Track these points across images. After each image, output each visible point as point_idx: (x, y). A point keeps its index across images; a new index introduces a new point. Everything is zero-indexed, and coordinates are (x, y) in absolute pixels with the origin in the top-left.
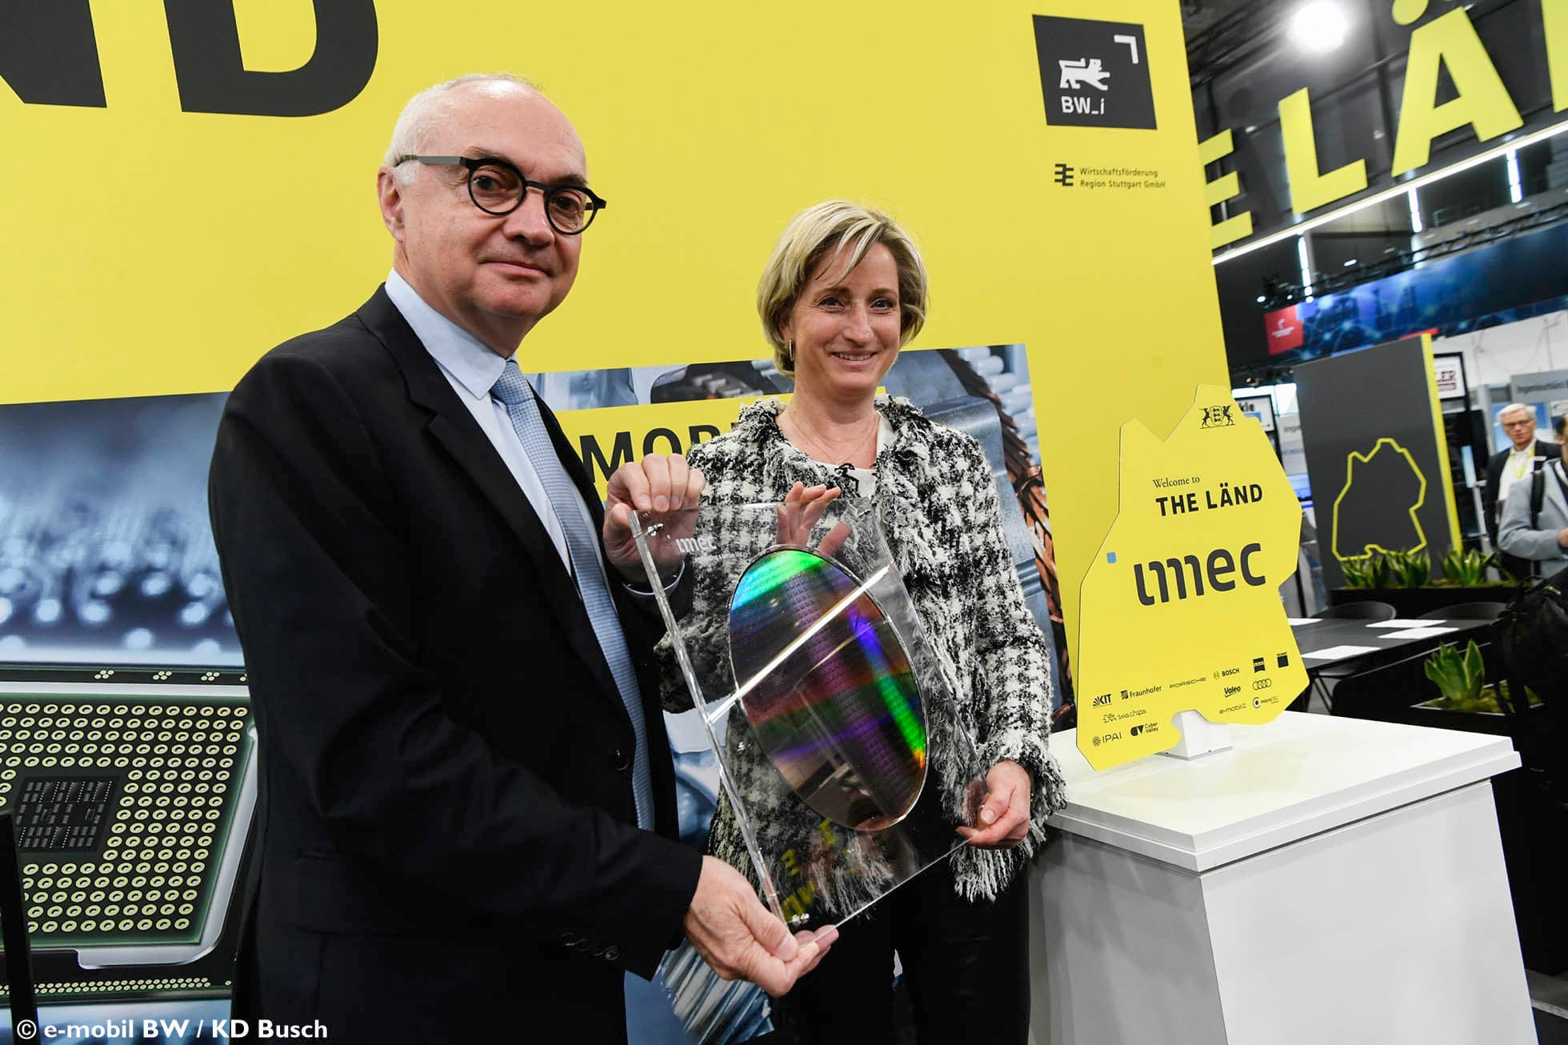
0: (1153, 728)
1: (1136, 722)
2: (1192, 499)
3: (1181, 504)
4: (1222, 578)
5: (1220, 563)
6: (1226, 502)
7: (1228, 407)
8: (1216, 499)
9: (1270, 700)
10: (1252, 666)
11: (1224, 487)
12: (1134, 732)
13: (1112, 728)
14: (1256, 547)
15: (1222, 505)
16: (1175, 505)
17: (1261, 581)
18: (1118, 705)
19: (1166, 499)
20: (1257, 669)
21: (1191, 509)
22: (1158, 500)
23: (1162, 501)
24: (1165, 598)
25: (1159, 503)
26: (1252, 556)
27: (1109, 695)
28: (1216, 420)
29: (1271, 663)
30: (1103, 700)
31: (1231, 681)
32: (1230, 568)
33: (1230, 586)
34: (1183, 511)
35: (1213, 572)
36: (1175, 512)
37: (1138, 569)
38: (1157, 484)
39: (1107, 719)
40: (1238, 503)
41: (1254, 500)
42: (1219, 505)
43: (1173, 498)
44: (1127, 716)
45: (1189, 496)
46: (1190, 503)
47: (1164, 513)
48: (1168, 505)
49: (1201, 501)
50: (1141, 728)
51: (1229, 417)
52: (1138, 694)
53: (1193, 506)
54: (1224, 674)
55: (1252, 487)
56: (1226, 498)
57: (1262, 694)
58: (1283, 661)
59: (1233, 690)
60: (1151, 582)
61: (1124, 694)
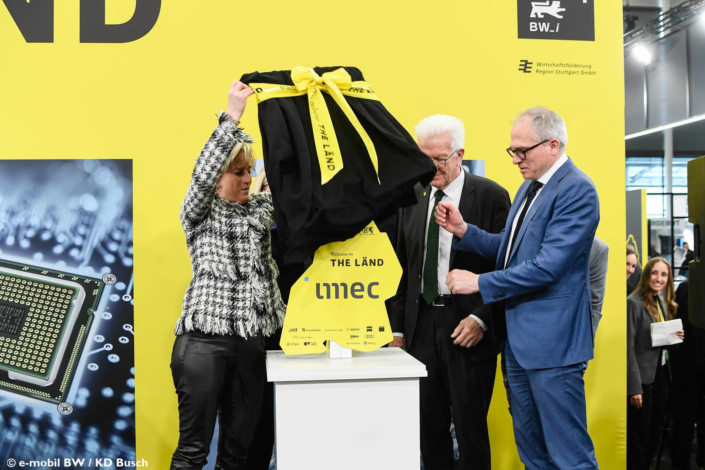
0: (314, 344)
1: (307, 341)
2: (348, 261)
3: (343, 263)
4: (357, 293)
5: (358, 287)
6: (365, 264)
7: (372, 228)
8: (360, 262)
9: (373, 343)
10: (366, 329)
11: (365, 259)
12: (305, 344)
13: (296, 341)
14: (377, 284)
15: (363, 265)
16: (339, 263)
17: (377, 297)
18: (300, 333)
19: (336, 260)
20: (368, 330)
21: (347, 265)
22: (331, 260)
24: (329, 297)
25: (332, 261)
26: (374, 288)
27: (297, 329)
28: (365, 232)
29: (376, 329)
30: (294, 330)
31: (354, 333)
32: (362, 290)
34: (343, 265)
35: (353, 290)
36: (339, 265)
37: (318, 285)
38: (332, 254)
39: (294, 337)
40: (370, 265)
41: (379, 265)
42: (361, 264)
43: (339, 260)
44: (303, 338)
45: (347, 260)
47: (333, 265)
48: (336, 263)
49: (352, 263)
50: (309, 343)
51: (372, 231)
52: (309, 331)
53: (348, 264)
54: (351, 330)
55: (379, 260)
56: (365, 263)
57: (369, 340)
58: (382, 329)
59: (355, 336)
60: (323, 291)
61: (304, 330)
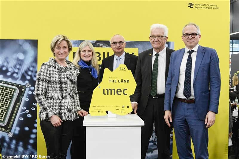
0: (102, 112)
1: (99, 110)
3: (113, 81)
4: (119, 93)
5: (119, 91)
8: (120, 81)
10: (122, 107)
12: (99, 112)
13: (95, 110)
14: (127, 89)
16: (112, 81)
17: (127, 94)
18: (96, 107)
20: (123, 107)
23: (110, 80)
24: (108, 94)
26: (125, 91)
28: (122, 69)
29: (126, 107)
30: (94, 106)
31: (117, 108)
32: (121, 91)
33: (121, 94)
35: (117, 92)
37: (104, 89)
38: (110, 78)
40: (124, 82)
41: (127, 82)
46: (115, 81)
47: (110, 82)
48: (111, 81)
49: (117, 81)
51: (125, 69)
52: (100, 107)
55: (127, 80)
56: (122, 81)
57: (123, 111)
58: (128, 107)
59: (118, 109)
61: (98, 106)
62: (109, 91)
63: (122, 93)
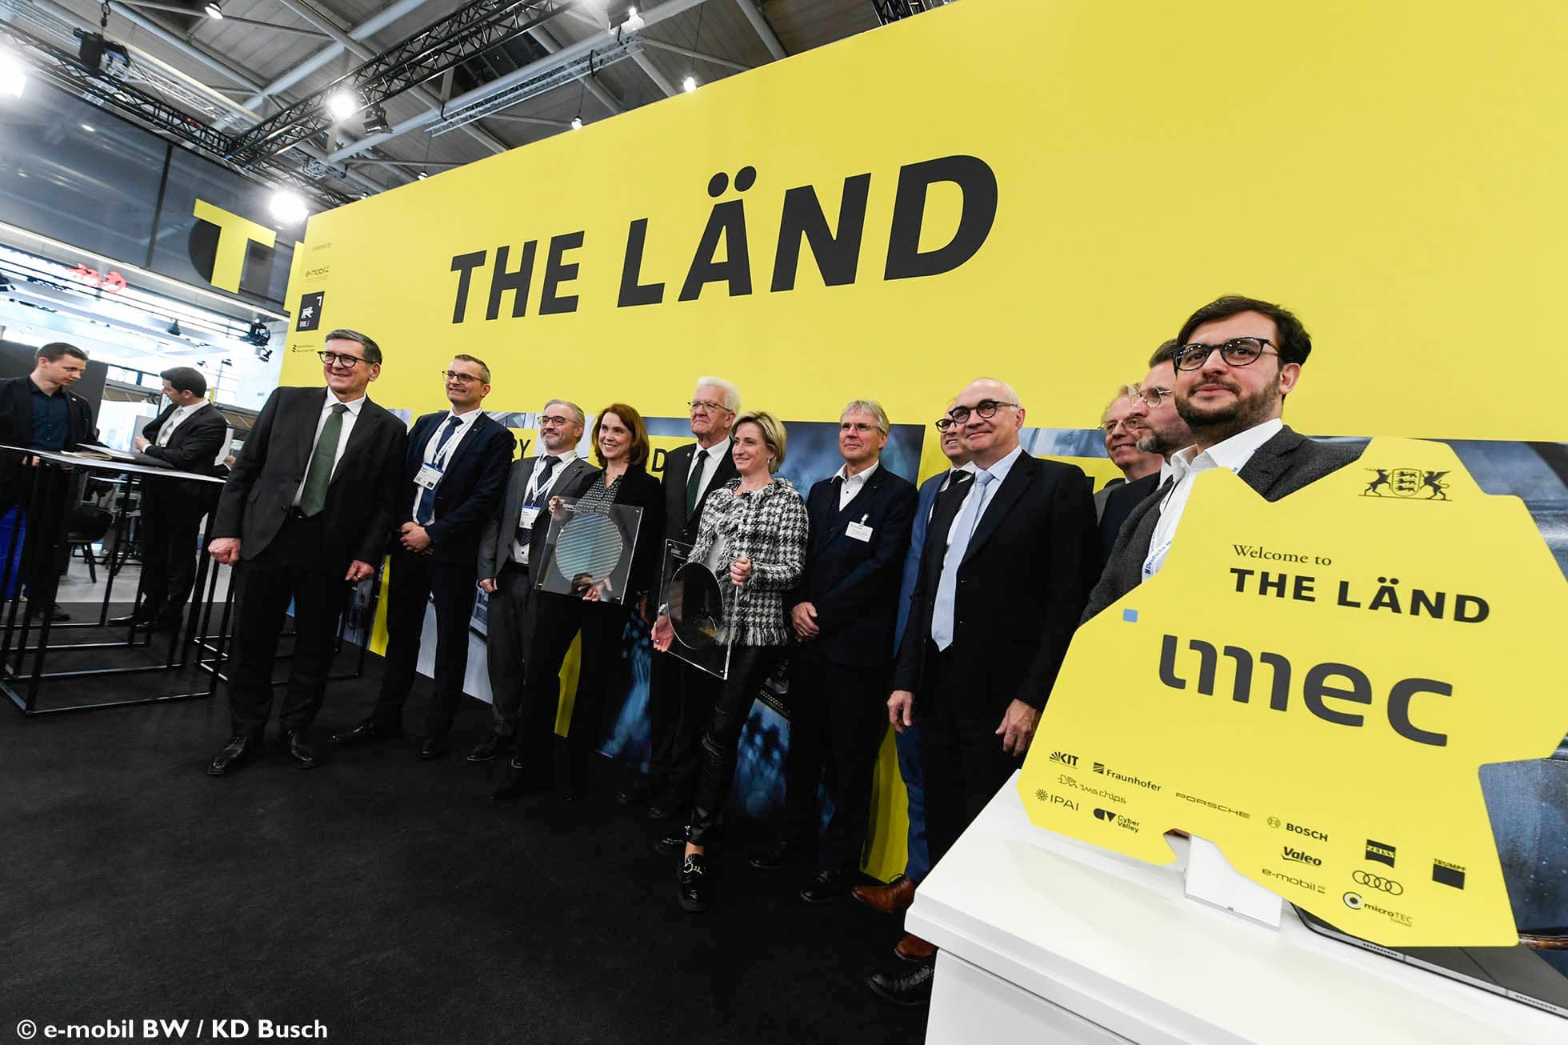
0: (1129, 824)
1: (1107, 806)
2: (1305, 584)
3: (1281, 586)
4: (1331, 705)
6: (1386, 605)
7: (1440, 474)
8: (1364, 591)
9: (1391, 914)
10: (1363, 849)
11: (1388, 584)
12: (1099, 814)
13: (1067, 793)
14: (1443, 688)
15: (1375, 606)
16: (1265, 583)
18: (1083, 772)
19: (1251, 573)
20: (1370, 856)
21: (1297, 595)
22: (1233, 571)
23: (1242, 574)
24: (1206, 685)
25: (1236, 575)
26: (1420, 698)
27: (1075, 758)
28: (1401, 488)
29: (1412, 868)
30: (1066, 758)
31: (1300, 843)
32: (1362, 695)
34: (1281, 594)
36: (1263, 591)
37: (1170, 643)
38: (1240, 550)
39: (1064, 781)
40: (1416, 611)
41: (1460, 616)
42: (1367, 604)
43: (1265, 575)
44: (1094, 792)
45: (1299, 580)
46: (1300, 588)
47: (1240, 587)
48: (1253, 583)
49: (1325, 590)
50: (1111, 816)
51: (1437, 489)
52: (1119, 777)
53: (1304, 593)
54: (1290, 827)
55: (1461, 601)
56: (1385, 598)
57: (1368, 895)
58: (1448, 876)
59: (1302, 857)
60: (1188, 664)
61: (1099, 768)
62: (1226, 667)
63: (1376, 712)
